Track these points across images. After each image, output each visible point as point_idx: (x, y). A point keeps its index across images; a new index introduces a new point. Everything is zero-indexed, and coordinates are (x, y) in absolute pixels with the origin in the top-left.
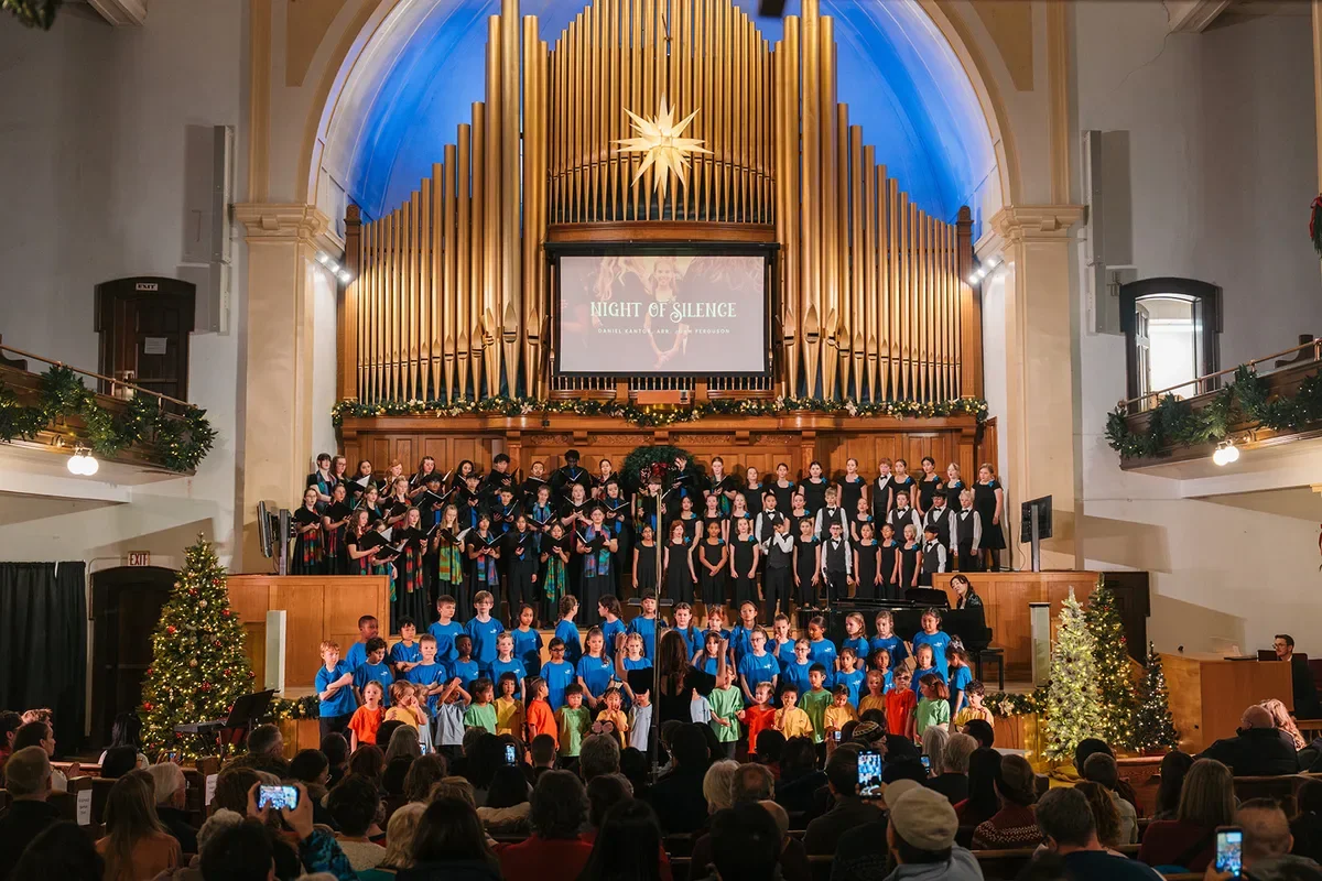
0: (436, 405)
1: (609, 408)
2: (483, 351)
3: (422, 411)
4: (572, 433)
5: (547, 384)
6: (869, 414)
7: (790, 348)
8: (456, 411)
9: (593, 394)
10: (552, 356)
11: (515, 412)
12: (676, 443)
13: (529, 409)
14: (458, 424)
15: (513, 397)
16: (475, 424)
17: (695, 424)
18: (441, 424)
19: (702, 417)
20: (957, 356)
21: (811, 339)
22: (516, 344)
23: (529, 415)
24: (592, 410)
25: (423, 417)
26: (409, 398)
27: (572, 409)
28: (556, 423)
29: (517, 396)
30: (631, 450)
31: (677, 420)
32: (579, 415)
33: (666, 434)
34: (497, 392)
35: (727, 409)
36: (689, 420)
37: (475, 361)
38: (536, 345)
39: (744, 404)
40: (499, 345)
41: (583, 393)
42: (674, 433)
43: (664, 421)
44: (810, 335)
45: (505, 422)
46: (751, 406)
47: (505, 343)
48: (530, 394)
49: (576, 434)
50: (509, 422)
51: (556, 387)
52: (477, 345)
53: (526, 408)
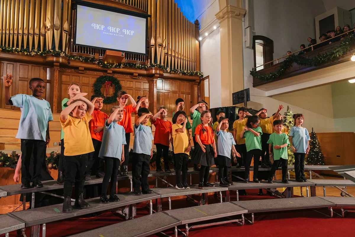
0: (25, 50)
1: (93, 60)
2: (45, 35)
3: (18, 52)
4: (78, 68)
5: (70, 50)
6: (173, 72)
7: (152, 48)
8: (33, 54)
9: (87, 55)
10: (72, 40)
11: (58, 55)
12: (114, 76)
13: (64, 55)
14: (33, 59)
15: (57, 49)
16: (41, 60)
17: (121, 70)
18: (26, 58)
19: (123, 68)
20: (195, 60)
21: (159, 46)
22: (59, 31)
23: (63, 57)
24: (86, 60)
25: (19, 55)
26: (13, 46)
27: (79, 59)
28: (72, 64)
29: (59, 49)
30: (98, 77)
31: (116, 67)
32: (82, 61)
33: (111, 72)
34: (50, 48)
35: (131, 66)
36: (120, 68)
37: (42, 38)
38: (67, 34)
39: (137, 65)
40: (52, 31)
41: (83, 55)
42: (114, 72)
43: (111, 67)
44: (159, 45)
45: (53, 59)
46: (139, 65)
47: (55, 31)
48: (64, 50)
49: (80, 68)
50: (55, 59)
51: (73, 51)
52: (43, 31)
53: (62, 55)
